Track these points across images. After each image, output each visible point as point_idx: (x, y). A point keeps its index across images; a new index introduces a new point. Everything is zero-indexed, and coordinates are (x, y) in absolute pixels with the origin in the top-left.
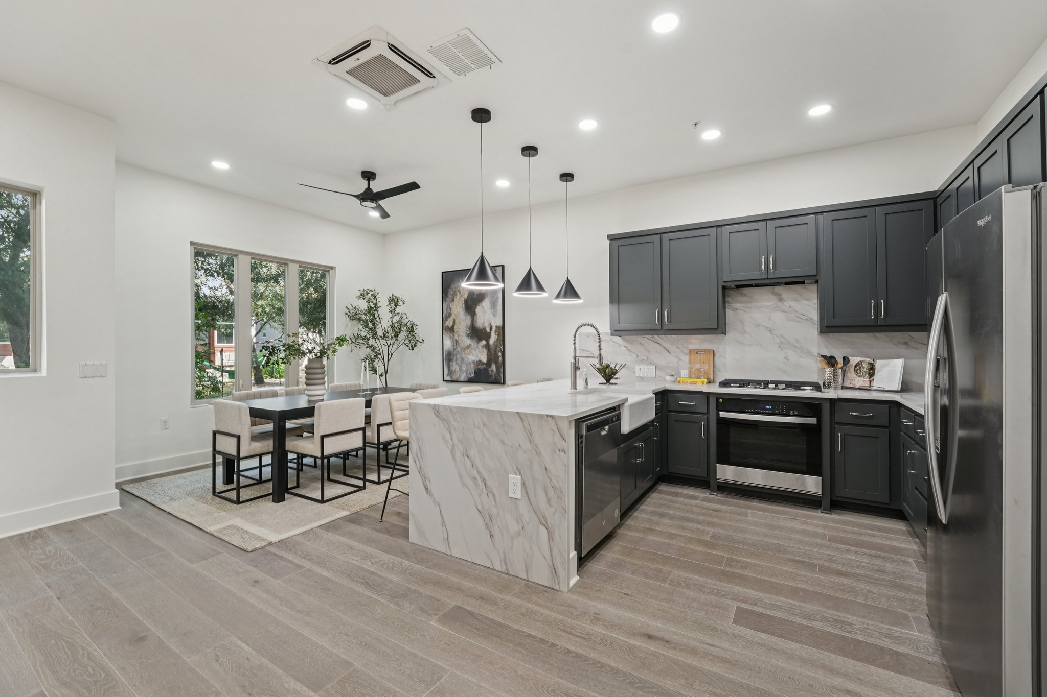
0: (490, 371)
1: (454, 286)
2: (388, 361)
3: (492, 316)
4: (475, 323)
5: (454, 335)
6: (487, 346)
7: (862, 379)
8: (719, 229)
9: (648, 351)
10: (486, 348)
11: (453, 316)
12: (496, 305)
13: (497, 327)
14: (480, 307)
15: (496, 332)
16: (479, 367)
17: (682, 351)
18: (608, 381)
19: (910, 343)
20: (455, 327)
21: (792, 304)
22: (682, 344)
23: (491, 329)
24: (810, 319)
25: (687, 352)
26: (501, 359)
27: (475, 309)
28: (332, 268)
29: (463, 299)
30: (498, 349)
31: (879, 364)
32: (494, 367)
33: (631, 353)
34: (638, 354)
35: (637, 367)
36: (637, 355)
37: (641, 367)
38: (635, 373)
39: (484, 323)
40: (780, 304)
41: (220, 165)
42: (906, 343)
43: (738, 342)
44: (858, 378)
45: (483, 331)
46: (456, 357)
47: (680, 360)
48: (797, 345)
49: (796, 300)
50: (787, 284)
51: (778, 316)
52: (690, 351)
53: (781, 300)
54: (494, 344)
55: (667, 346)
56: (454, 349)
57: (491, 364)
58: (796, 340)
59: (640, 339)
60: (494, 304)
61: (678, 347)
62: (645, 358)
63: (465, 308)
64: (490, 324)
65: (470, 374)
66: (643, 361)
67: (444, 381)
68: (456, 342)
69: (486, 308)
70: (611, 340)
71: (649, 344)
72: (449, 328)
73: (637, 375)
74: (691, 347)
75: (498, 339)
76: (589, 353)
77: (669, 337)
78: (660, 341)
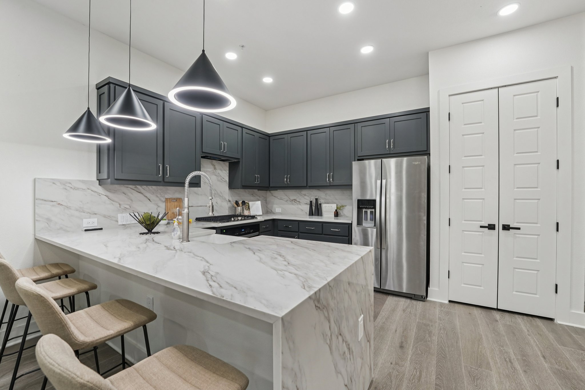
9: (132, 200)
17: (160, 199)
18: (150, 231)
21: (219, 171)
22: (160, 194)
24: (226, 181)
25: (164, 200)
33: (113, 202)
34: (121, 203)
35: (120, 216)
36: (120, 204)
37: (124, 215)
38: (117, 221)
40: (214, 171)
42: (253, 194)
43: (195, 193)
44: (246, 211)
47: (159, 206)
48: (221, 195)
49: (221, 170)
51: (214, 178)
52: (167, 199)
53: (215, 169)
55: (148, 195)
58: (221, 192)
59: (123, 188)
61: (157, 196)
62: (128, 207)
66: (124, 210)
70: (88, 189)
71: (132, 194)
73: (120, 223)
74: (167, 196)
76: (54, 203)
77: (150, 187)
78: (142, 191)
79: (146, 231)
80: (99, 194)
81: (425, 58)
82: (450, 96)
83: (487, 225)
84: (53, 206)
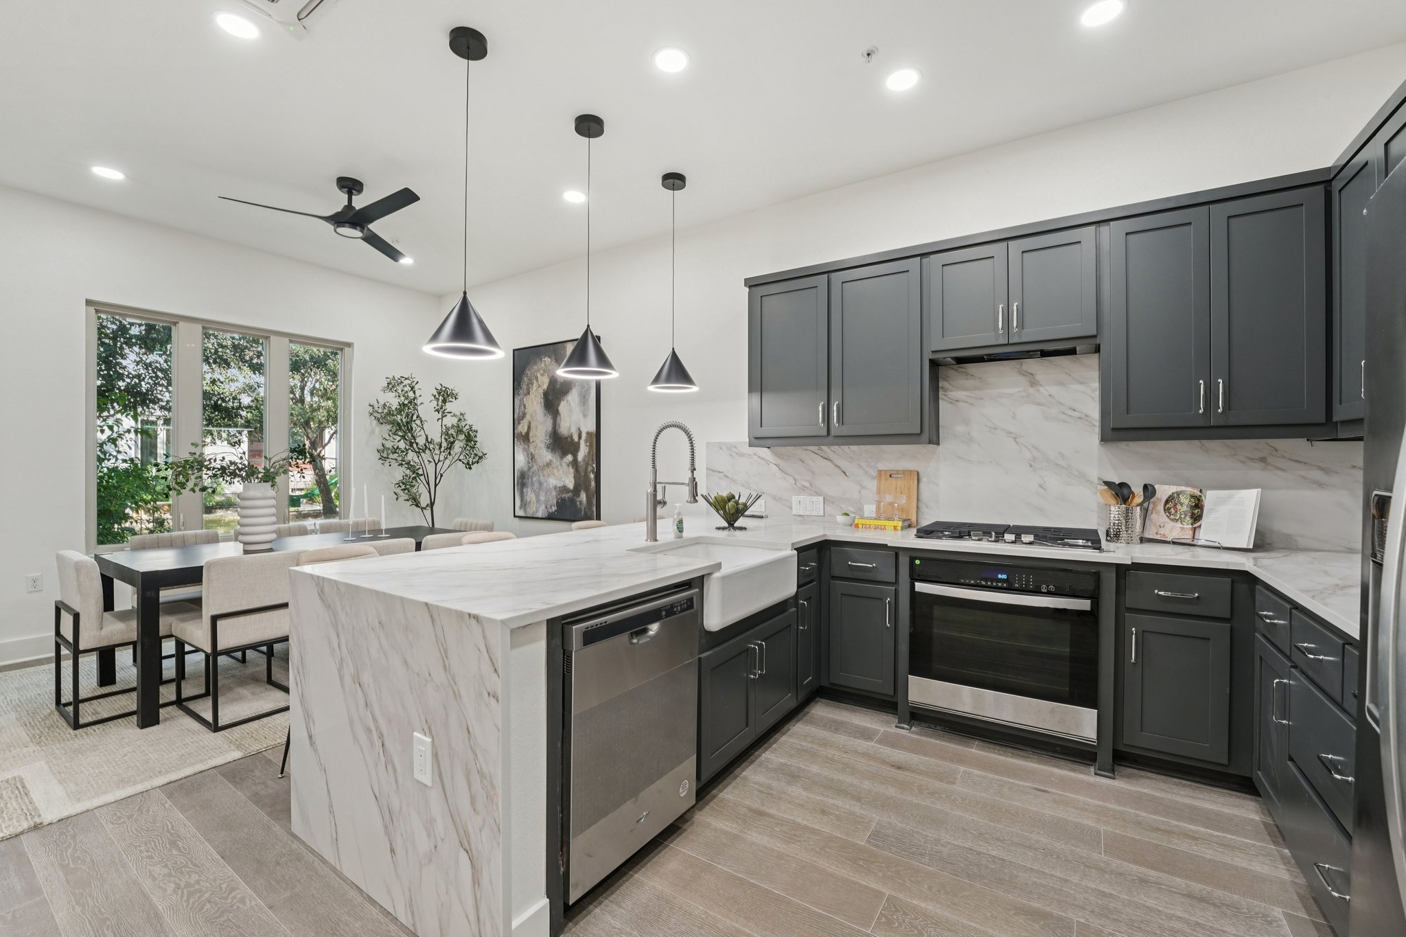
0: (578, 503)
1: (529, 370)
2: (436, 485)
3: (581, 416)
4: (557, 428)
5: (529, 446)
6: (575, 463)
7: (1179, 525)
8: (925, 260)
9: (813, 473)
10: (573, 467)
11: (528, 417)
12: (588, 400)
13: (588, 433)
14: (565, 402)
15: (586, 441)
16: (563, 496)
17: (866, 472)
18: (731, 525)
19: (1270, 459)
20: (531, 434)
21: (1053, 390)
22: (867, 462)
23: (580, 437)
24: (1085, 418)
25: (875, 474)
26: (593, 484)
27: (558, 405)
28: (349, 345)
29: (541, 391)
30: (590, 469)
31: (1210, 498)
32: (583, 496)
33: (786, 476)
34: (797, 477)
35: (795, 499)
36: (795, 480)
37: (801, 497)
38: (791, 508)
39: (570, 428)
40: (1031, 390)
41: (108, 173)
43: (960, 458)
44: (1172, 523)
45: (569, 440)
46: (532, 480)
47: (863, 487)
48: (1062, 463)
49: (1061, 384)
50: (1044, 354)
51: (1029, 413)
52: (880, 472)
53: (1034, 383)
54: (584, 460)
55: (844, 464)
56: (530, 468)
57: (580, 491)
58: (1060, 454)
59: (799, 452)
60: (584, 397)
61: (860, 466)
62: (807, 484)
63: (545, 405)
64: (579, 429)
65: (551, 507)
66: (804, 488)
67: (515, 516)
68: (532, 458)
69: (573, 405)
70: (755, 454)
71: (814, 462)
72: (523, 436)
73: (794, 512)
74: (881, 466)
75: (589, 453)
76: (721, 475)
77: (846, 448)
78: (832, 456)
79: (726, 525)
80: (768, 462)
84: (720, 478)
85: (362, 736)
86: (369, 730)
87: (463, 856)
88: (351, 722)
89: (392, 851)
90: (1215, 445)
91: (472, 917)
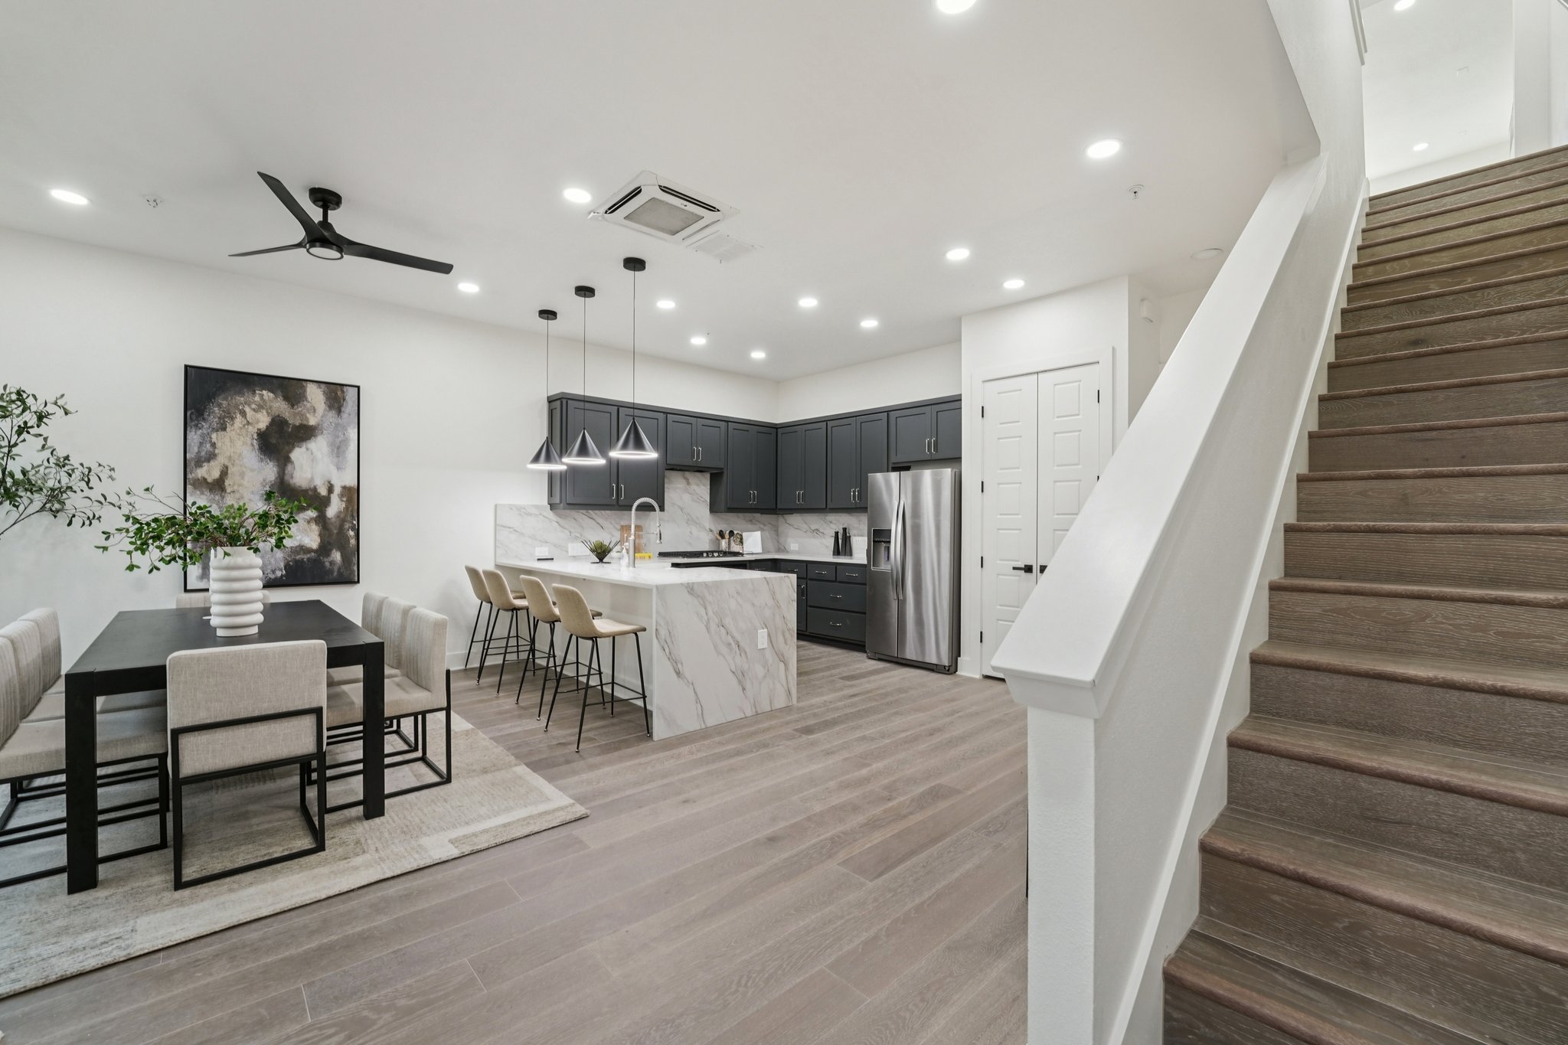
0: (327, 564)
1: (226, 399)
3: (333, 468)
4: (287, 478)
5: (223, 497)
6: (321, 520)
7: (738, 546)
9: (582, 527)
10: (317, 524)
11: (221, 460)
12: (344, 451)
13: (344, 488)
14: (303, 449)
15: (341, 496)
16: (298, 557)
17: (614, 527)
18: (601, 560)
20: (227, 483)
21: (695, 487)
22: (615, 520)
23: (331, 489)
24: (705, 501)
25: (619, 527)
26: (353, 542)
27: (290, 451)
29: (253, 430)
30: (347, 525)
31: (745, 535)
32: (337, 556)
34: (572, 530)
35: (570, 545)
36: (570, 532)
37: (574, 544)
38: (567, 552)
39: (312, 479)
40: (688, 487)
42: (751, 521)
44: (736, 546)
45: (310, 493)
47: (612, 536)
48: (697, 522)
49: (698, 485)
51: (686, 497)
52: (622, 527)
53: (688, 483)
54: (338, 516)
55: (600, 521)
57: (331, 550)
58: (696, 516)
59: (574, 514)
60: (338, 448)
61: (611, 523)
62: (578, 535)
63: (260, 448)
64: (329, 482)
65: (273, 572)
66: (576, 538)
67: (186, 590)
69: (319, 455)
70: (540, 514)
71: (583, 520)
72: (208, 483)
73: (570, 554)
74: (623, 523)
75: (346, 508)
76: (511, 530)
77: (603, 512)
78: (594, 516)
79: (598, 560)
80: (550, 520)
81: (958, 321)
82: (984, 382)
83: (1023, 566)
84: (511, 532)
85: (724, 650)
86: (730, 644)
87: (782, 665)
88: (716, 647)
89: (744, 689)
90: (740, 515)
91: (784, 683)
